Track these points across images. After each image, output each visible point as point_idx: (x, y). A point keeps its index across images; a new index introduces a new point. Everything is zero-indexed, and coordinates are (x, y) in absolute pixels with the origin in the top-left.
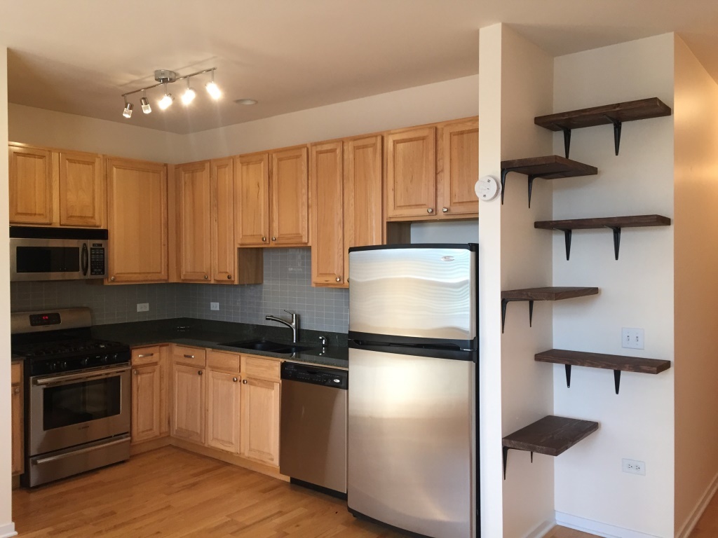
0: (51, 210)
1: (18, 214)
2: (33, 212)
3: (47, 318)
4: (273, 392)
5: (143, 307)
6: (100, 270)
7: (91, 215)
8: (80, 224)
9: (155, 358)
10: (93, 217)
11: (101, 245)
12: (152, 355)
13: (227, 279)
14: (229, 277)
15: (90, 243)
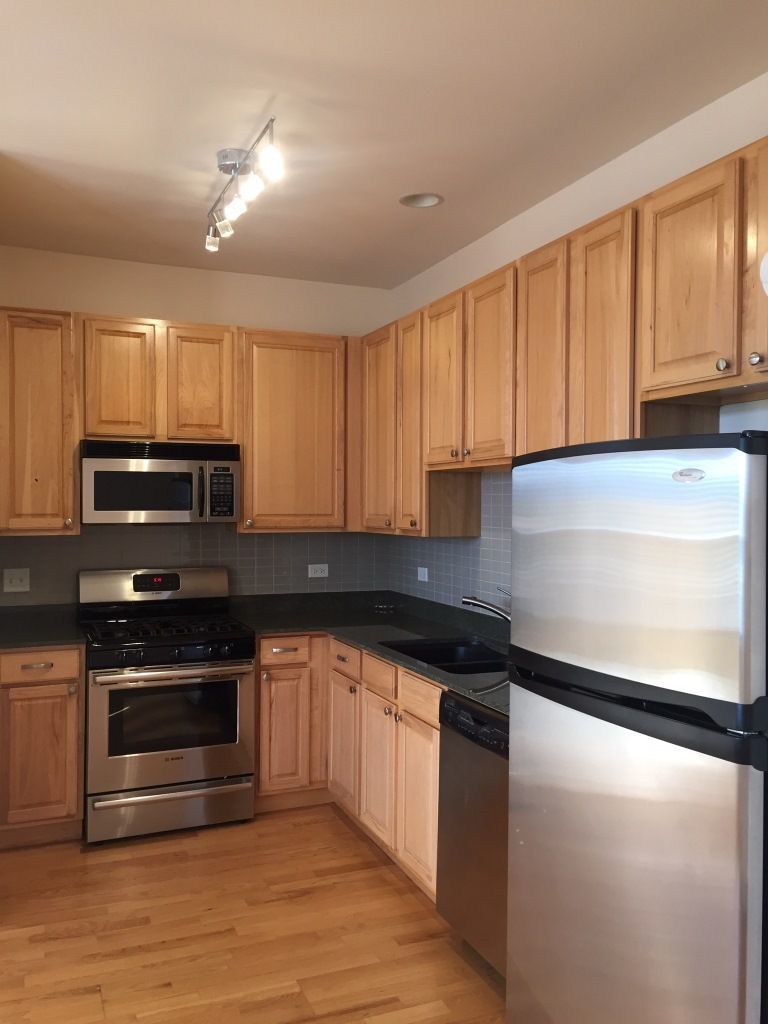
0: (153, 416)
1: (102, 422)
2: (125, 419)
3: (160, 580)
4: (431, 747)
5: (318, 571)
6: (225, 509)
7: (216, 422)
8: (199, 436)
9: (302, 654)
10: (219, 426)
11: (228, 469)
12: (296, 649)
13: (408, 526)
14: (413, 524)
15: (209, 466)
